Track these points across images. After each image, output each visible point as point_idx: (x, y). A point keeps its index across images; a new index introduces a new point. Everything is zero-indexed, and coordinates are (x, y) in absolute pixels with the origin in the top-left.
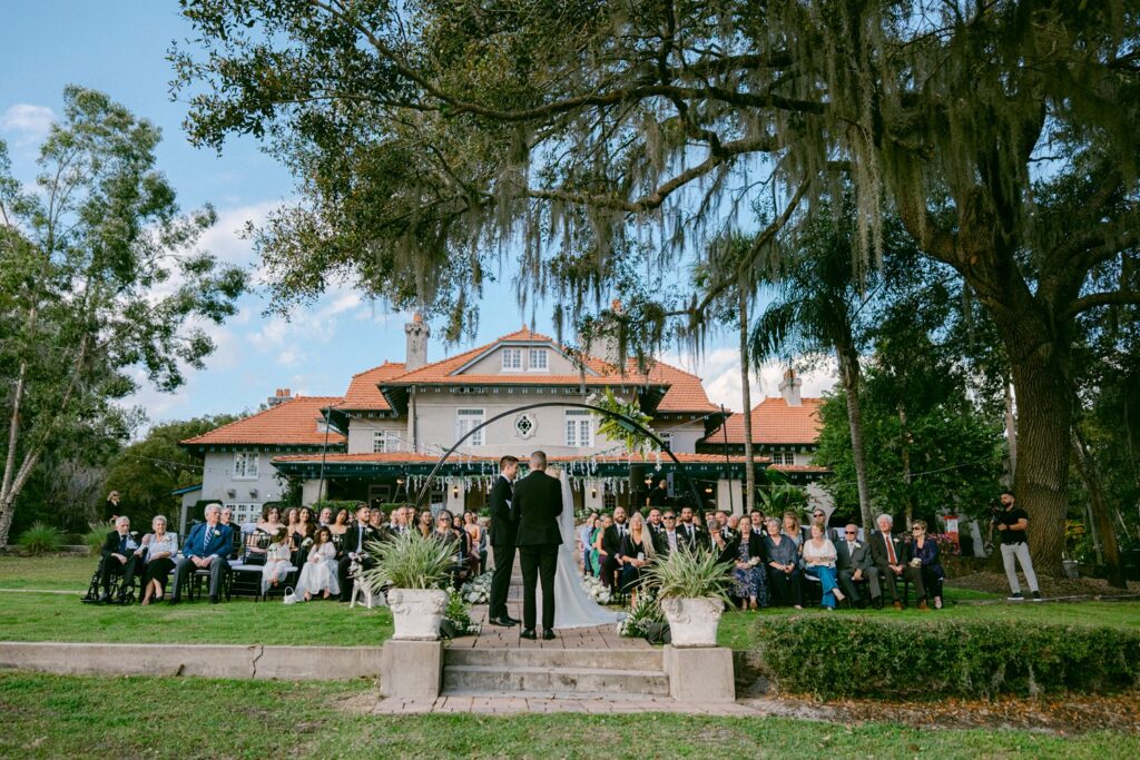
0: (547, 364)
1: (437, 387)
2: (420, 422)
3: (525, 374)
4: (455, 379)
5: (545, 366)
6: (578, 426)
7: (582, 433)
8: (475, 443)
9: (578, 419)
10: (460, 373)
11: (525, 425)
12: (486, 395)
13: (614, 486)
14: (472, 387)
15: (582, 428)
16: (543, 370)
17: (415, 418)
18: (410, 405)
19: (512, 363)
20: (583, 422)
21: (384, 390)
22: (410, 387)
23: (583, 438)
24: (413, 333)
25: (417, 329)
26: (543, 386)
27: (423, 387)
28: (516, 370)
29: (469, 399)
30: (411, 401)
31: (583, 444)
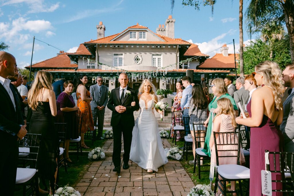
0: (146, 37)
1: (106, 45)
2: (100, 58)
3: (138, 41)
4: (112, 42)
5: (145, 38)
6: (157, 60)
7: (158, 62)
8: (120, 66)
9: (157, 57)
10: (114, 40)
11: (138, 59)
12: (123, 48)
13: (172, 81)
14: (119, 45)
15: (158, 61)
16: (144, 39)
17: (98, 57)
18: (96, 52)
19: (133, 37)
20: (158, 59)
21: (86, 46)
22: (95, 45)
23: (158, 64)
24: (99, 29)
25: (100, 27)
26: (144, 45)
27: (100, 45)
28: (135, 39)
29: (117, 50)
30: (96, 50)
31: (159, 66)
